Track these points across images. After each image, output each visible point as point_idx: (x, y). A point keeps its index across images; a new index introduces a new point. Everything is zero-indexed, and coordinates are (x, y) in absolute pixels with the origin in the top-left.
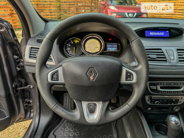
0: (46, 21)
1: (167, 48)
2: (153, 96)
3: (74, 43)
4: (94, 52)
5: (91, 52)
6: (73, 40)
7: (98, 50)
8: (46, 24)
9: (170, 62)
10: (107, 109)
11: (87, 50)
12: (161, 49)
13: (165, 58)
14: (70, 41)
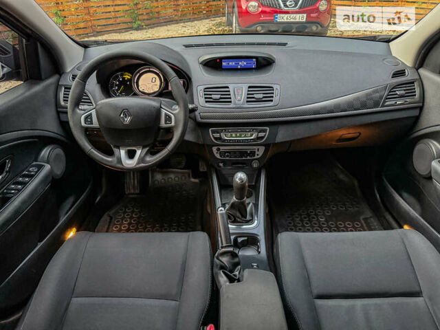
0: (85, 46)
1: (236, 85)
2: (221, 148)
3: (123, 79)
4: (152, 91)
5: (146, 91)
6: (122, 75)
7: (156, 89)
8: (85, 51)
9: (235, 104)
10: (146, 154)
11: (141, 89)
12: (228, 87)
13: (230, 98)
14: (117, 77)
